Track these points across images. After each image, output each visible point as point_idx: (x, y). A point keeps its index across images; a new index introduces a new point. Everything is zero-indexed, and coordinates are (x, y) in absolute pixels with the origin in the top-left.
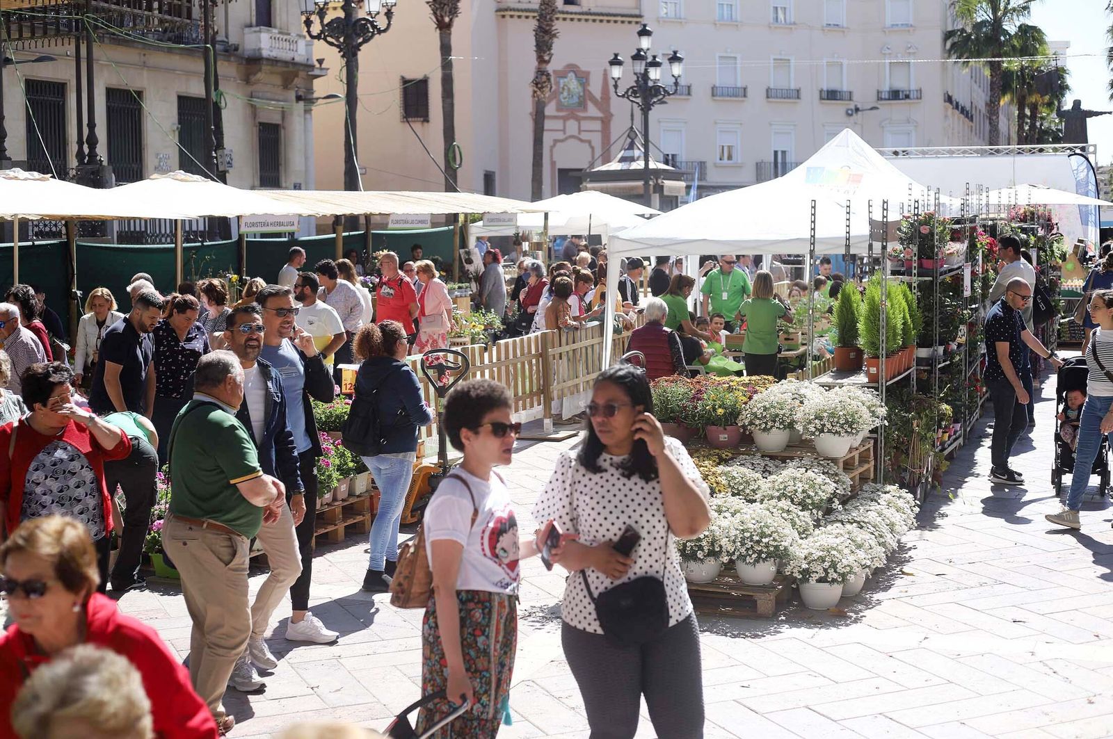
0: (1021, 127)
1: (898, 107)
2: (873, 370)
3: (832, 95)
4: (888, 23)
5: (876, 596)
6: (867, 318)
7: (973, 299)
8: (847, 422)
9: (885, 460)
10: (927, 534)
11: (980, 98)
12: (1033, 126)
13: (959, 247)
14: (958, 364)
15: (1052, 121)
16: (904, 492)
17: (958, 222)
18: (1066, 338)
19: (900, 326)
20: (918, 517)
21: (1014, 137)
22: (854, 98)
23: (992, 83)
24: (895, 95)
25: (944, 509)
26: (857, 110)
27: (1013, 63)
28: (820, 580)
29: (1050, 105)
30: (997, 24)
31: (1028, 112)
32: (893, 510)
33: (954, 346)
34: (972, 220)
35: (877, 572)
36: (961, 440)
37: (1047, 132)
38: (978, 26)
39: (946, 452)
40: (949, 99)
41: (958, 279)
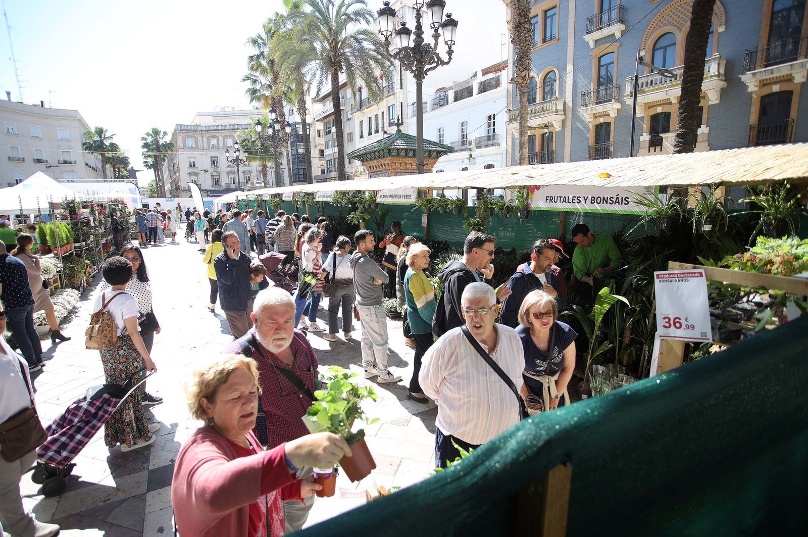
0: (115, 174)
1: (67, 166)
2: (56, 252)
3: (39, 161)
4: (59, 138)
5: (65, 326)
6: (50, 235)
7: (96, 227)
8: (45, 270)
9: (65, 281)
10: (85, 302)
11: (99, 165)
12: (119, 174)
13: (88, 210)
14: (92, 247)
15: (125, 173)
16: (74, 290)
17: (85, 202)
18: (134, 237)
19: (64, 237)
20: (80, 298)
21: (113, 177)
22: (49, 162)
23: (102, 160)
24: (66, 162)
25: (91, 293)
26: (51, 166)
27: (110, 155)
28: (39, 325)
29: (124, 168)
30: (102, 142)
31: (117, 170)
32: (69, 297)
33: (89, 242)
34: (92, 202)
35: (65, 318)
36: (97, 271)
37: (124, 176)
38: (95, 142)
39: (91, 276)
40: (87, 165)
41: (88, 221)
